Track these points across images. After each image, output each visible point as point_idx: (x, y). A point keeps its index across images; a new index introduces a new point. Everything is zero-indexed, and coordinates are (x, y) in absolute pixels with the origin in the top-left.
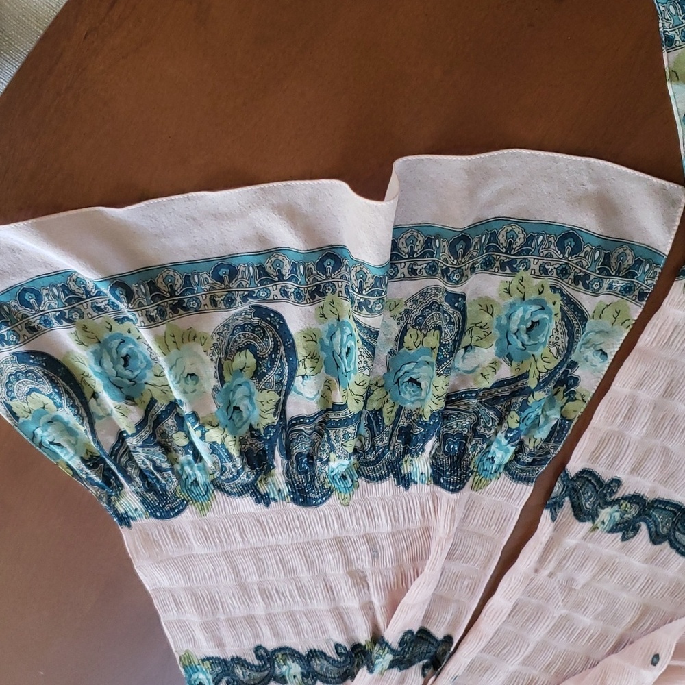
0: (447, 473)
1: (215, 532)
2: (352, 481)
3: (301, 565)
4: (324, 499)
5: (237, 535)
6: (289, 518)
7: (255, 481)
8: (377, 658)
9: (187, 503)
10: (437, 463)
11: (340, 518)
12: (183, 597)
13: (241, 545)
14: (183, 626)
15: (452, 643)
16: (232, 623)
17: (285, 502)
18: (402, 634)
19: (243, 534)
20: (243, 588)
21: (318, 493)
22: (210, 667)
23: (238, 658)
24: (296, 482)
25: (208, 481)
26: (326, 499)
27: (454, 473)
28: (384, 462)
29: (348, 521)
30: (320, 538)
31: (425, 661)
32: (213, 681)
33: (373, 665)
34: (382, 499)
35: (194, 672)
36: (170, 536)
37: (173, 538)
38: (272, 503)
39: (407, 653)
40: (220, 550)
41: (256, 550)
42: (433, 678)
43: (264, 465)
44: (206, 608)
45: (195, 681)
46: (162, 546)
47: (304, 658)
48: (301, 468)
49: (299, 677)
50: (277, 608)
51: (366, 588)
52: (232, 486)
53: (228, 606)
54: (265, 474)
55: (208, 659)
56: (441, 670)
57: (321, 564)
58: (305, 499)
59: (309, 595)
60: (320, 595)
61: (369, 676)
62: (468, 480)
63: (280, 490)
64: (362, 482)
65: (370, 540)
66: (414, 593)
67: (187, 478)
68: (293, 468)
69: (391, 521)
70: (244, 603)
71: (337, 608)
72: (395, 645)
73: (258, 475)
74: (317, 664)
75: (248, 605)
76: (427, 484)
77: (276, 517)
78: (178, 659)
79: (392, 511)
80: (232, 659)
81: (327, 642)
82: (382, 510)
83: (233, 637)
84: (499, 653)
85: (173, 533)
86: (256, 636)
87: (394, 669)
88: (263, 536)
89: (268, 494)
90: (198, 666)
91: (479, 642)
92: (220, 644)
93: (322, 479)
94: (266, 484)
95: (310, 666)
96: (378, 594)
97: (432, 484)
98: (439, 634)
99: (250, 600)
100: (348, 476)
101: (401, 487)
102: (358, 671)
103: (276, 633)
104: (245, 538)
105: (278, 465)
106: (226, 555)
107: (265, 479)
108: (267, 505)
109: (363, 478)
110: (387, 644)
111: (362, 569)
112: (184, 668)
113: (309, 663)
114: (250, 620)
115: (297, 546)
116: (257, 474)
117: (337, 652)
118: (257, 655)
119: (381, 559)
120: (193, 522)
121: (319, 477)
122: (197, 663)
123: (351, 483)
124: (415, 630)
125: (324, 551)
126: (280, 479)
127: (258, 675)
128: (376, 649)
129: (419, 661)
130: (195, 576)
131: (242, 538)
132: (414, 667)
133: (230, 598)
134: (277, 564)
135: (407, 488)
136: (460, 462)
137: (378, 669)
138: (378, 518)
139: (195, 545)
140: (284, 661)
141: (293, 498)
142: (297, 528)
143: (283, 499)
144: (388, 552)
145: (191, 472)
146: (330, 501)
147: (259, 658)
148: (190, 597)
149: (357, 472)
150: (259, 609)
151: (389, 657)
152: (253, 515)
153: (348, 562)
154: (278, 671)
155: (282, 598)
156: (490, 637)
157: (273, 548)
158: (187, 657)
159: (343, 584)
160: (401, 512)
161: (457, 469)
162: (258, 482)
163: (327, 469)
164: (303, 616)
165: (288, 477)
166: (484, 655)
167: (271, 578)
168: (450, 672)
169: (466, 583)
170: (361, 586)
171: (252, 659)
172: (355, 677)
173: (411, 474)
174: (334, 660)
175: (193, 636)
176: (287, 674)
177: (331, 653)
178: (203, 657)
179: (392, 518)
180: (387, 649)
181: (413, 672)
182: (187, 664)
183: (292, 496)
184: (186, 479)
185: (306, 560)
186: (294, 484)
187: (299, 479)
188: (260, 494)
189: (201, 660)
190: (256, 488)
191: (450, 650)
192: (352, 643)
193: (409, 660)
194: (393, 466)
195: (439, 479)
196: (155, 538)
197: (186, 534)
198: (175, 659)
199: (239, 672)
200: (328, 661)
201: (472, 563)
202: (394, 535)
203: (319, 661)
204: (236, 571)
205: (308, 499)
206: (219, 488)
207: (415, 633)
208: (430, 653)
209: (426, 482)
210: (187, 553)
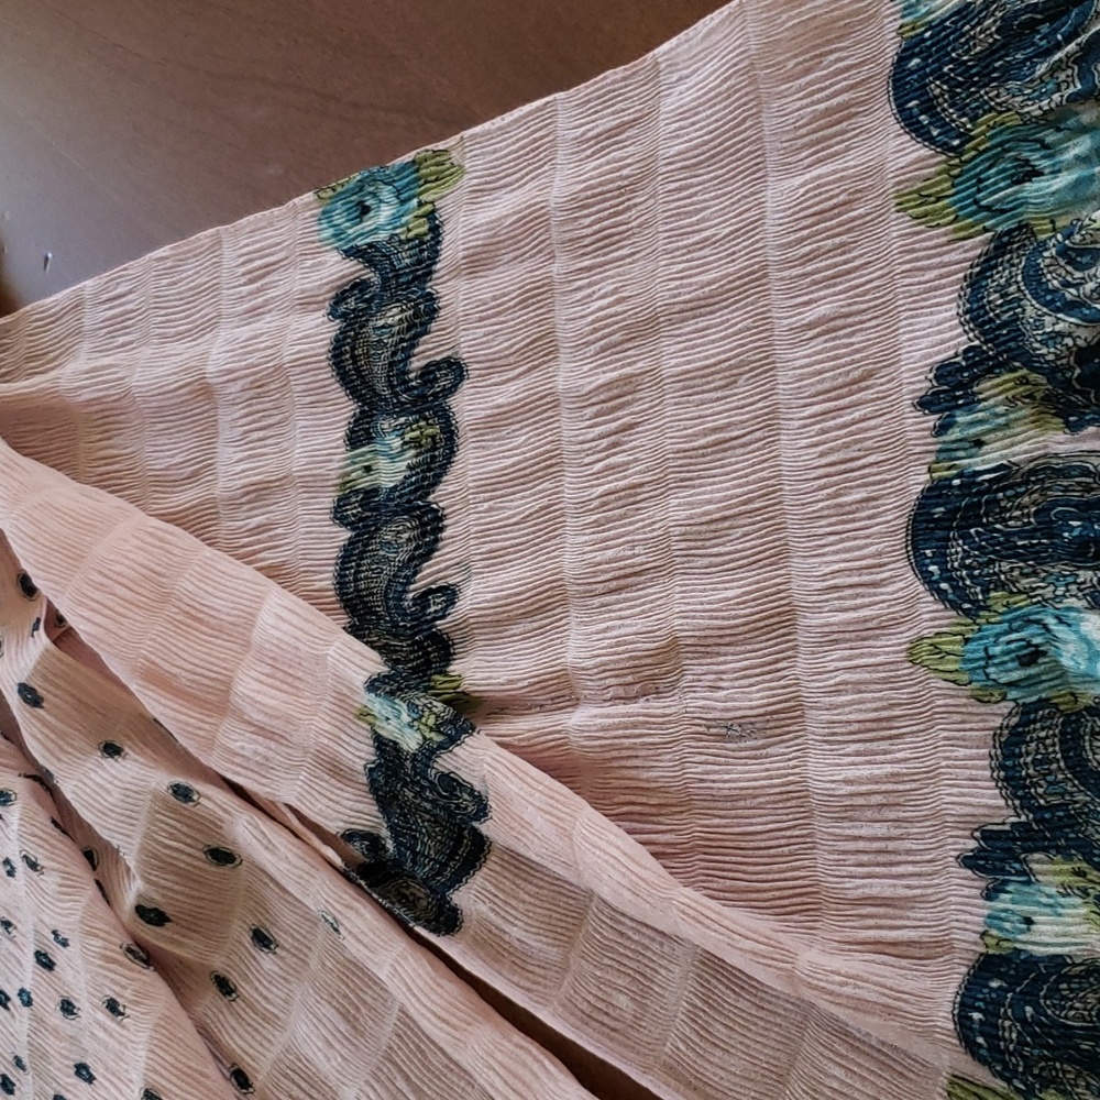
0: (1029, 1009)
1: (837, 240)
2: (1012, 685)
3: (710, 502)
4: (944, 586)
5: (823, 309)
6: (875, 470)
7: (1030, 361)
8: (412, 707)
9: (953, 149)
10: (1068, 978)
11: (866, 631)
12: (629, 152)
13: (784, 320)
14: (536, 156)
15: (436, 931)
16: (537, 295)
17: (932, 458)
18: (478, 787)
19: (826, 326)
20: (645, 328)
21: (968, 567)
22: (411, 235)
23: (432, 313)
24: (1008, 498)
25: (1028, 214)
26: (941, 592)
27: (1034, 1035)
28: (1080, 797)
29: (850, 658)
30: (796, 563)
31: (390, 845)
32: (370, 245)
33: (392, 693)
34: (932, 774)
35: (398, 193)
36: (834, 101)
37: (828, 112)
38: (932, 420)
39: (417, 794)
40: (773, 256)
41: (765, 367)
42: (338, 861)
43: (1085, 394)
44: (587, 221)
45: (374, 195)
46: (803, 81)
47: (420, 498)
48: (1066, 517)
49: (364, 483)
50: (571, 428)
51: (621, 692)
52: (1013, 289)
53: (589, 285)
54: (1047, 399)
55: (436, 230)
56: (359, 886)
57: (707, 561)
58: (944, 523)
59: (609, 520)
60: (610, 553)
61: (360, 679)
62: (997, 1074)
63: (979, 443)
64: (998, 714)
65: (782, 720)
66: (610, 843)
67: (1045, 147)
68: (1066, 489)
69: (852, 795)
70: (596, 330)
71: (564, 602)
72: (445, 763)
73: (1051, 372)
74: (398, 536)
75: (587, 344)
76: (983, 934)
77: (880, 431)
78: (441, 146)
79: (888, 801)
80: (430, 298)
81: (464, 566)
82: (888, 769)
83: (495, 298)
84: (395, 1064)
85: (845, 113)
86: (494, 365)
87: (372, 750)
88: (813, 390)
89: (971, 404)
90: (415, 201)
91: (439, 1018)
92: (477, 263)
93: (1025, 583)
94: (1011, 401)
95: (396, 513)
96: (604, 729)
97: (983, 950)
98: (468, 897)
99: (603, 349)
100: (1033, 671)
101: (972, 844)
102: (373, 648)
103: (496, 422)
104: (810, 334)
105: (1084, 440)
106: (756, 278)
107: (1031, 396)
108: (925, 404)
109: (1015, 720)
110: (453, 740)
111: (682, 684)
112: (414, 162)
113: (406, 511)
114: (542, 349)
115: (771, 491)
116: (1055, 369)
117: (431, 591)
118: (437, 365)
119: (716, 747)
120: (878, 169)
121: (1035, 573)
122: (424, 198)
123: (1004, 679)
124: (485, 828)
125: (752, 576)
126: (1025, 446)
127: (379, 368)
128: (439, 707)
129: (391, 828)
130: (692, 186)
131: (810, 326)
132: (374, 809)
133: (615, 291)
134: (715, 430)
135: (969, 861)
136: (1071, 1061)
137: (378, 705)
138: (858, 754)
139: (799, 181)
140: (416, 443)
141: (951, 487)
142: (837, 495)
143: (946, 452)
144: (739, 773)
145: (1069, 156)
146: (929, 606)
147: (428, 373)
148: (625, 172)
149: (1043, 703)
150: (572, 375)
151: (411, 742)
152: (890, 358)
153: (707, 646)
154: (386, 424)
155: (605, 442)
156: (449, 1050)
157: (770, 422)
158: (444, 172)
159: (640, 624)
160: (879, 830)
161: (1047, 1046)
162: (1024, 371)
163: (1072, 602)
164: (545, 502)
165: (1033, 472)
166: (392, 1020)
167: (669, 411)
168: (351, 914)
169: (623, 1001)
170: (629, 679)
171: (428, 351)
172: (357, 637)
173: (1028, 883)
174: (409, 580)
175: (505, 186)
176: (378, 447)
177: (429, 574)
178: (442, 215)
179: (860, 801)
180: (438, 738)
181: (360, 806)
182: (423, 171)
183: (956, 482)
184: (1041, 141)
185: (725, 518)
186: (1003, 489)
187: (1020, 507)
188: (976, 379)
189: (433, 211)
190: (1001, 365)
191: (416, 919)
192: (456, 636)
193: (395, 797)
194: (1061, 828)
195: (1000, 976)
196: (832, 57)
197: (836, 154)
198: (443, 137)
199: (393, 315)
200: (405, 565)
201: (688, 1031)
202: (796, 797)
203: (409, 540)
204: (699, 307)
205: (940, 533)
206: (1000, 248)
207: (476, 824)
208: (414, 862)
209: (994, 932)
210: (772, 158)
